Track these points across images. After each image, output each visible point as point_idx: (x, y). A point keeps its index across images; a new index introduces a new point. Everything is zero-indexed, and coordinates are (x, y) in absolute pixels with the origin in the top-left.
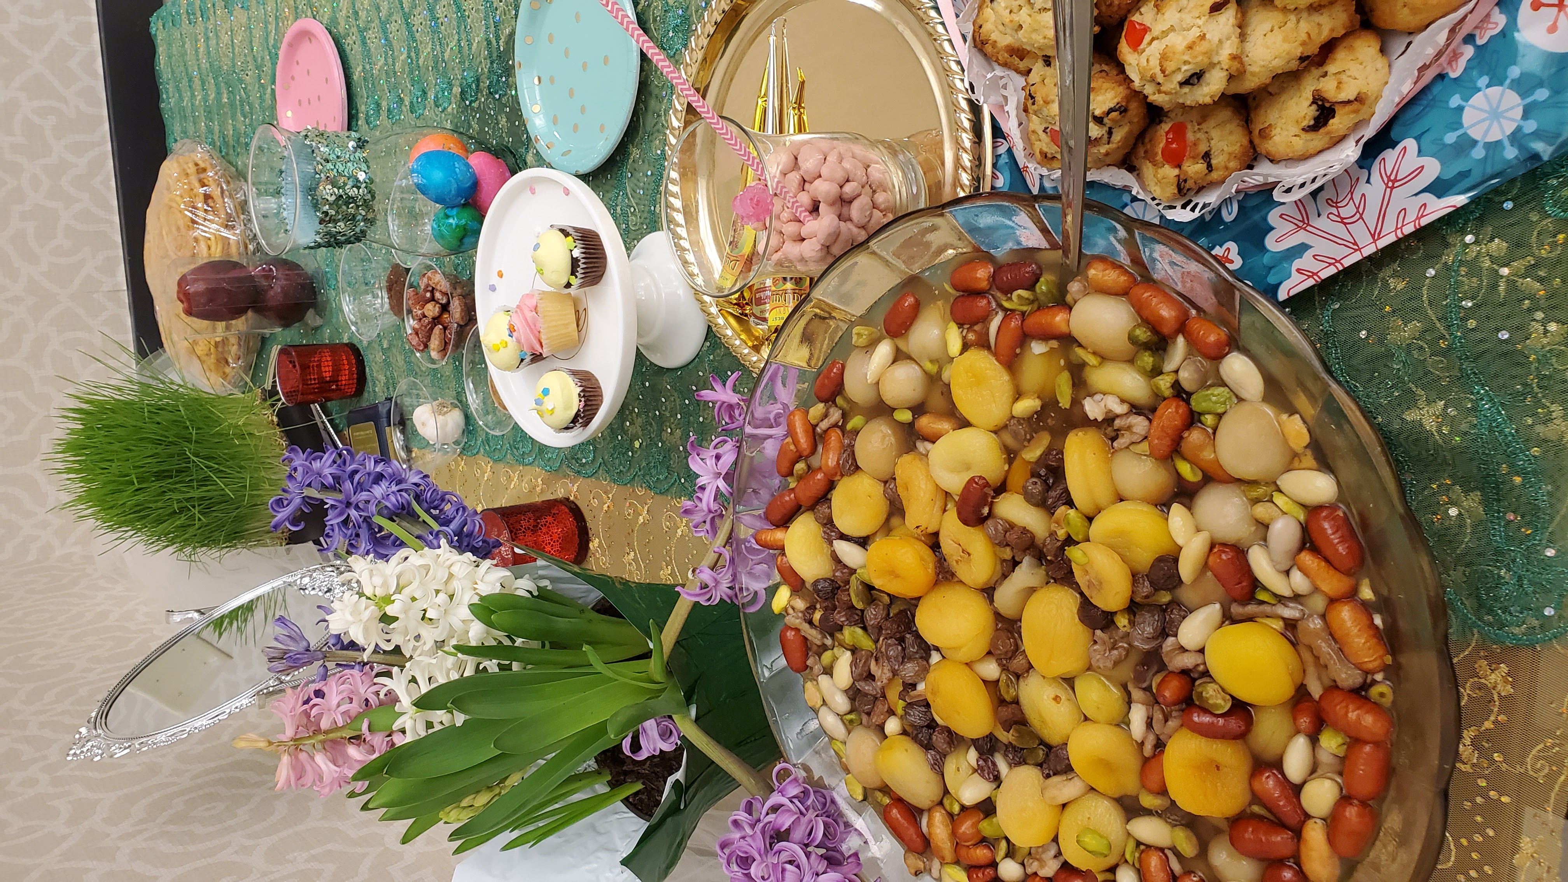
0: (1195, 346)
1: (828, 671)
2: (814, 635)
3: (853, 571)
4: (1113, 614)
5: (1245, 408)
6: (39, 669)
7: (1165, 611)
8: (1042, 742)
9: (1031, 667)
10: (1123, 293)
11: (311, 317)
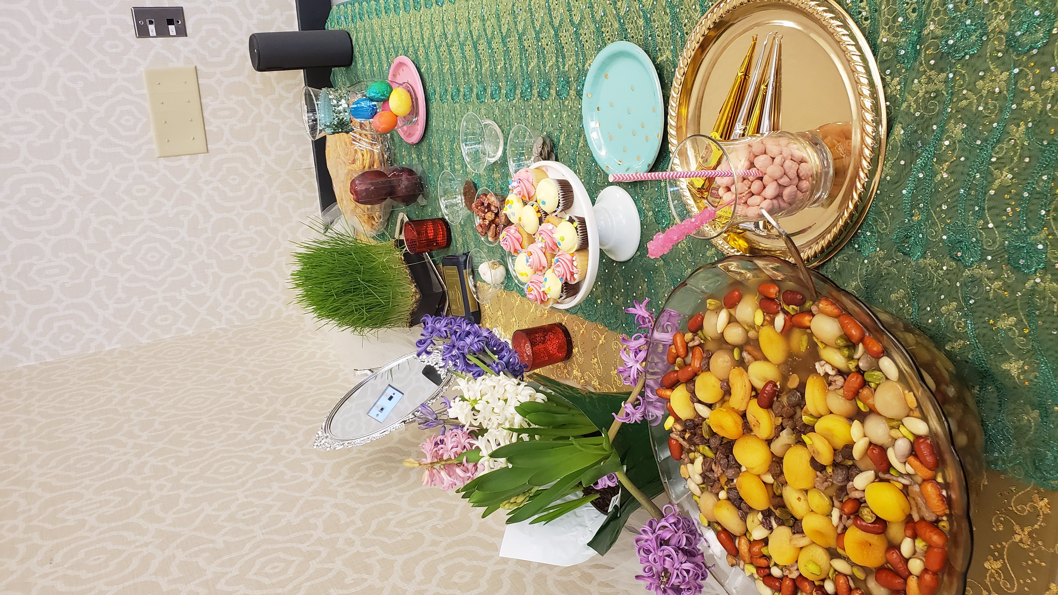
0: (867, 350)
1: (692, 462)
2: (684, 443)
3: (704, 419)
4: (825, 466)
5: (889, 384)
6: (286, 386)
7: (849, 469)
8: (793, 516)
9: (786, 483)
10: (837, 317)
11: (421, 201)
